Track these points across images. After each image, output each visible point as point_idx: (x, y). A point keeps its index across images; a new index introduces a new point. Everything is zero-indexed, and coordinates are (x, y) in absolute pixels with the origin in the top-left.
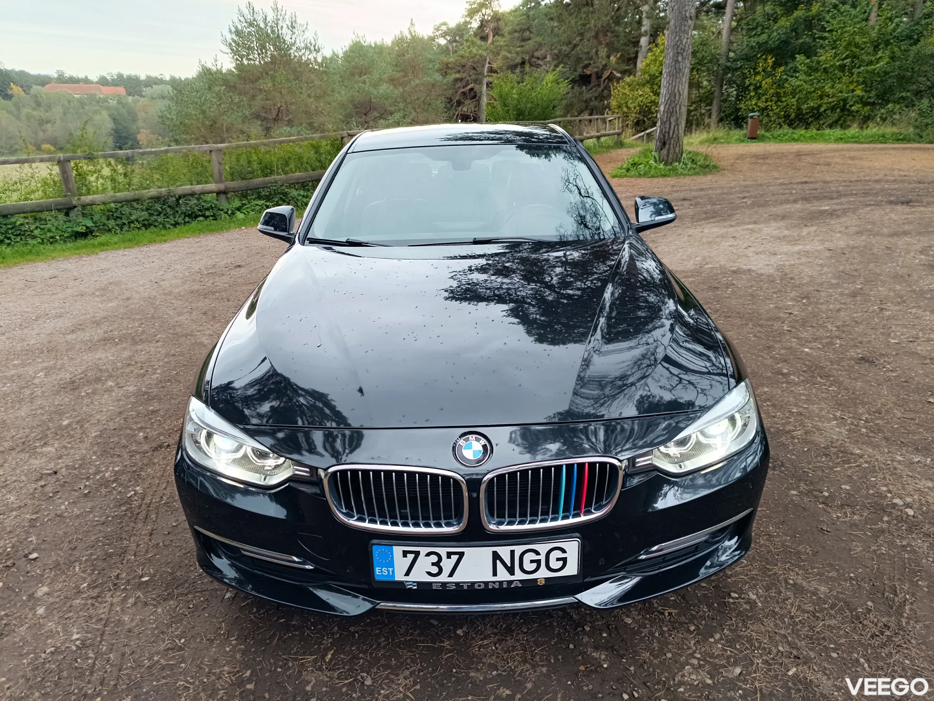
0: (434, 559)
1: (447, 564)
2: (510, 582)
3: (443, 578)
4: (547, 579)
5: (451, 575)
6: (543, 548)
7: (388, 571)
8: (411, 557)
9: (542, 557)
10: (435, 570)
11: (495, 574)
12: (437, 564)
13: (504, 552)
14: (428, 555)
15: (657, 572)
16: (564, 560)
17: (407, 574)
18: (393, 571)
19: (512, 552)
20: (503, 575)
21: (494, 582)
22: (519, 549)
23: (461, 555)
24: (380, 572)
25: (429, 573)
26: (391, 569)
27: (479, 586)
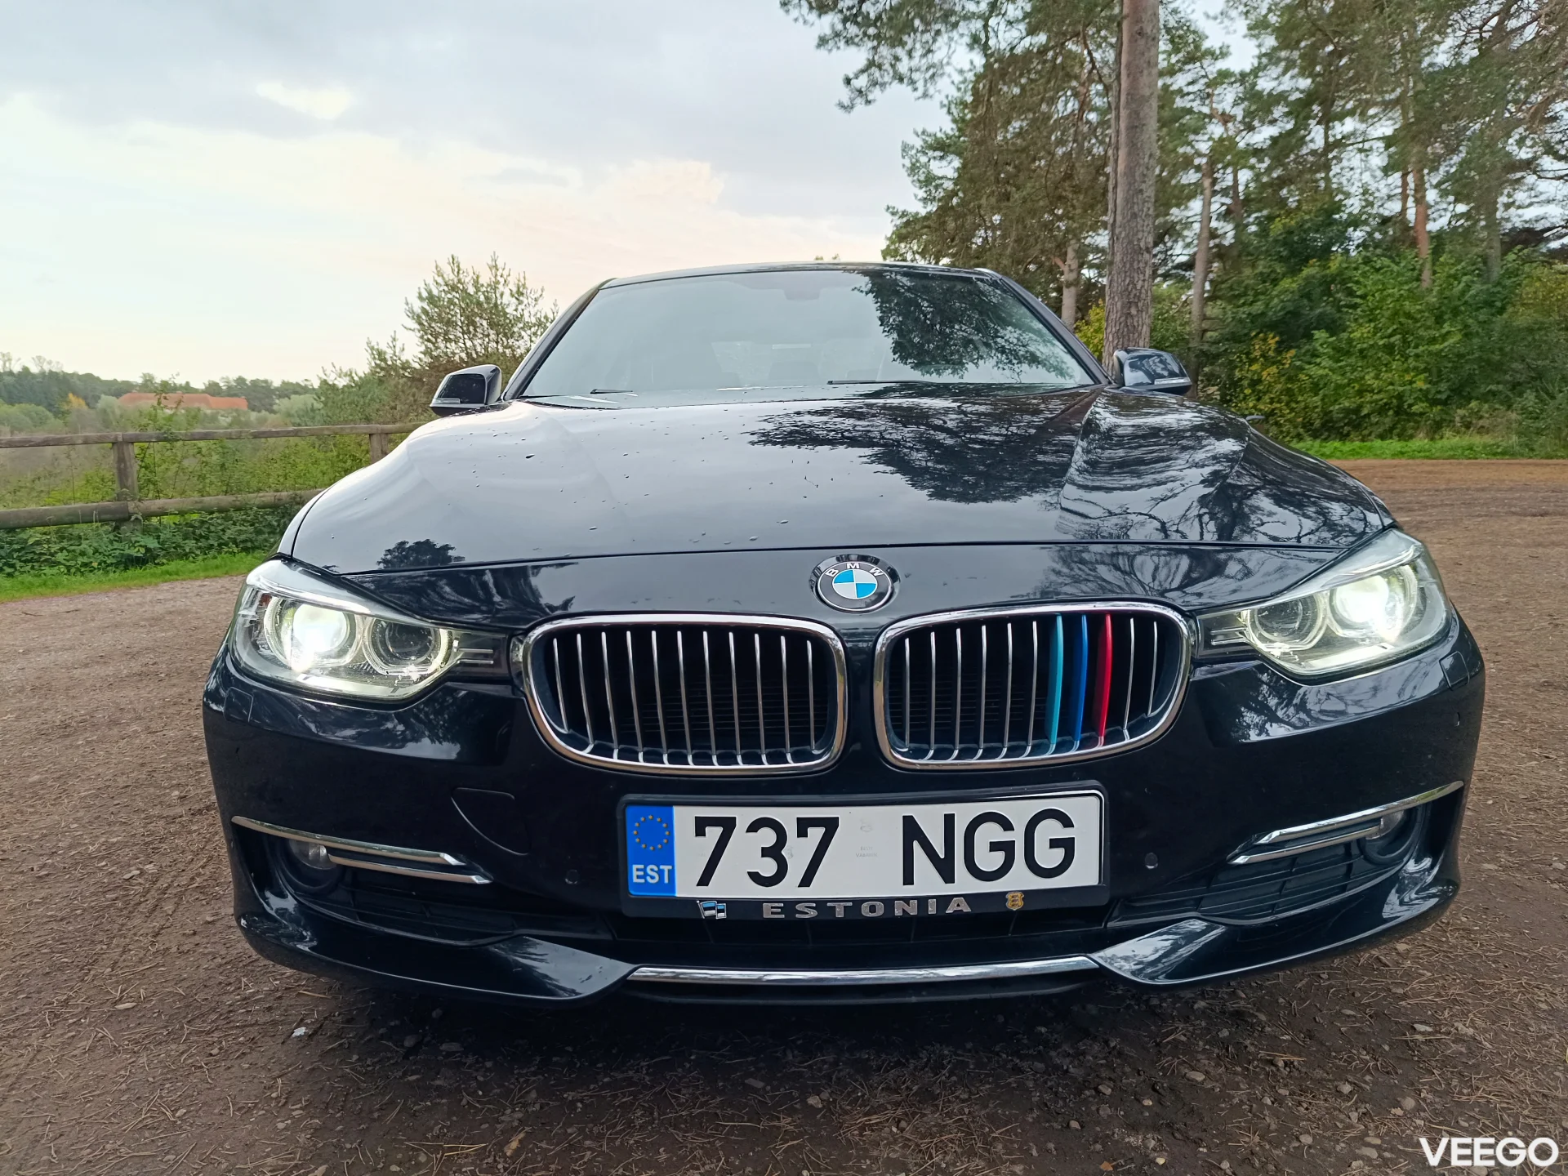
0: (768, 837)
1: (799, 852)
2: (943, 901)
3: (788, 889)
4: (1028, 895)
5: (806, 881)
6: (1019, 811)
7: (661, 873)
8: (714, 833)
9: (1017, 837)
10: (769, 868)
11: (908, 879)
12: (773, 852)
13: (930, 818)
14: (754, 827)
15: (1269, 919)
16: (1068, 845)
17: (704, 880)
18: (672, 873)
19: (949, 820)
20: (928, 882)
21: (907, 900)
22: (965, 813)
23: (831, 825)
24: (640, 875)
25: (755, 877)
26: (666, 868)
27: (873, 909)
